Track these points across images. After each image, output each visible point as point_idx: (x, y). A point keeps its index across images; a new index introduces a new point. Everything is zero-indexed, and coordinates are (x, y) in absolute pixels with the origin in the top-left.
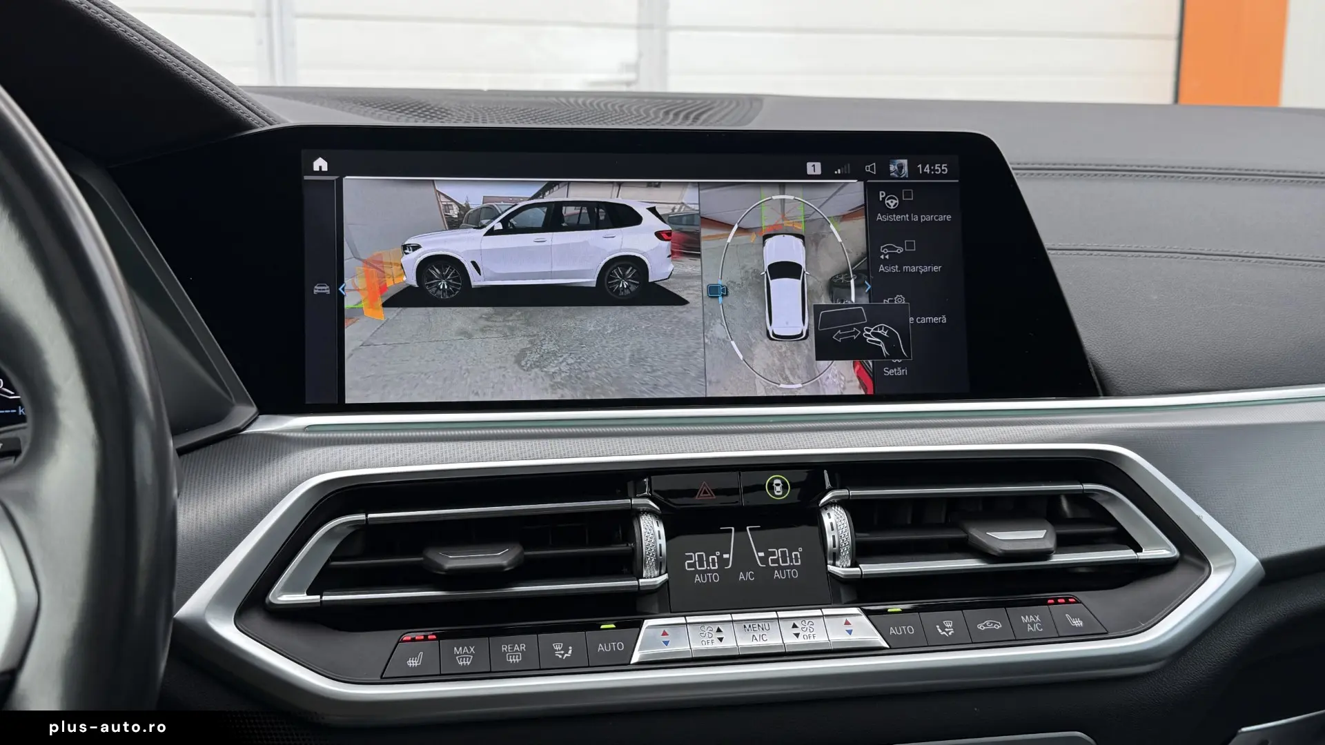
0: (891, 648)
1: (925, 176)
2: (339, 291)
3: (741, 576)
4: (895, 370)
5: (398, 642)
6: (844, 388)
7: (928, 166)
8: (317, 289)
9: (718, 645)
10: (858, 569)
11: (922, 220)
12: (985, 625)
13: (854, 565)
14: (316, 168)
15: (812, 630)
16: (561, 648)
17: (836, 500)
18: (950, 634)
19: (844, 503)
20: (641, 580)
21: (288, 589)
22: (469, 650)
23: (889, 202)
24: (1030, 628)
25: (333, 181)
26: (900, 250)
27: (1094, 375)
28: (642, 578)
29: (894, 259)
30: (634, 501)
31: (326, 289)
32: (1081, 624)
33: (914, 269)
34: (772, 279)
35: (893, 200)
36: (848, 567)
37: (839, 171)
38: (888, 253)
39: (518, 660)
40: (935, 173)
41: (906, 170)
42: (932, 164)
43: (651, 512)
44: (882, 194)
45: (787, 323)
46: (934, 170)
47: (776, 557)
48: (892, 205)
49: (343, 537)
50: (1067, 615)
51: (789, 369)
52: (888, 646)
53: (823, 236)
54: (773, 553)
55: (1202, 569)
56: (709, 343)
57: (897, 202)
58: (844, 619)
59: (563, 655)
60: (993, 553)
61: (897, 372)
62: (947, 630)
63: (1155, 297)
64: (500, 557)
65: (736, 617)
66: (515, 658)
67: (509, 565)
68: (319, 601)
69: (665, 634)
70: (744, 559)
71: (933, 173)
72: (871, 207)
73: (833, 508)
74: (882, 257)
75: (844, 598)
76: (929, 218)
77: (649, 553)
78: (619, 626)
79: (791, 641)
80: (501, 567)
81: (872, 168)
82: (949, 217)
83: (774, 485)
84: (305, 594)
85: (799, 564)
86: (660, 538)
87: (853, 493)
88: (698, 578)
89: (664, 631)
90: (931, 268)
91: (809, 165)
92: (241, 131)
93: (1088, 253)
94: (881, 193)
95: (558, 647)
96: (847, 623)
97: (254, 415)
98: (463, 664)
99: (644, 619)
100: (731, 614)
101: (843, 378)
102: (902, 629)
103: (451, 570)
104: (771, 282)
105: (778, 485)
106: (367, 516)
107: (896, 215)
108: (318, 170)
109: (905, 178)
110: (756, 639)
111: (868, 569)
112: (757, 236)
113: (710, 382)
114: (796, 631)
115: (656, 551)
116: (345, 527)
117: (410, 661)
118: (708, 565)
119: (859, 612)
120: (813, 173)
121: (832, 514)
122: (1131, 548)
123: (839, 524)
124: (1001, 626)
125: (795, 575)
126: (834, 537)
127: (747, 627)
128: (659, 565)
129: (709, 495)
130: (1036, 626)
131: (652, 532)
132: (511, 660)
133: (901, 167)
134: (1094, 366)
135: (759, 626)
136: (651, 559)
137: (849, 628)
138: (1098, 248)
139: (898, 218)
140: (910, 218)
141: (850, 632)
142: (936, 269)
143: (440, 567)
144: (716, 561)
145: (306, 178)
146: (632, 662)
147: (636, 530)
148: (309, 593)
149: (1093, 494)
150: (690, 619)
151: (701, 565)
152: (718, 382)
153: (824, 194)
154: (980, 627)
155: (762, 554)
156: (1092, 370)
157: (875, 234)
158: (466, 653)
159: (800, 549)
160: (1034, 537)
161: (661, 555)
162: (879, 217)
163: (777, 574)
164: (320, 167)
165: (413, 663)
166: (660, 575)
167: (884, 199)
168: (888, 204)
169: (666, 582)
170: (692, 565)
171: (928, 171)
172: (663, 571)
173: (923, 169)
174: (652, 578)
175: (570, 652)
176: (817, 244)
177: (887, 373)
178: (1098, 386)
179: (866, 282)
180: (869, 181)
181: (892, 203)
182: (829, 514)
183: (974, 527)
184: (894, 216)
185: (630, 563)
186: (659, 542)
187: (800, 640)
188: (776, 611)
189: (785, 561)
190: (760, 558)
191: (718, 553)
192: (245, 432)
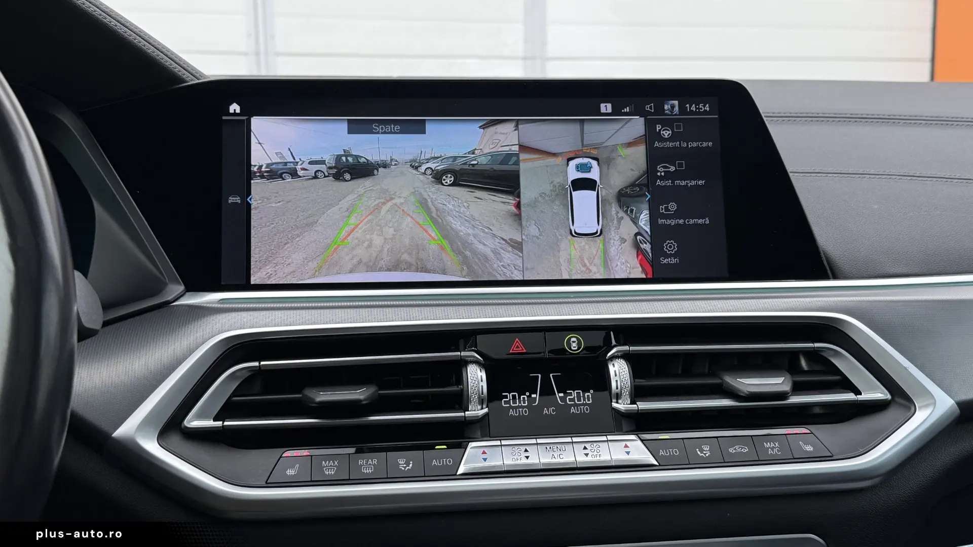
0: (660, 465)
1: (692, 112)
2: (247, 201)
3: (545, 411)
4: (669, 259)
5: (281, 457)
6: (630, 273)
7: (694, 105)
8: (231, 200)
9: (524, 461)
10: (635, 406)
11: (689, 146)
12: (735, 449)
13: (633, 402)
14: (231, 111)
15: (598, 451)
16: (403, 462)
17: (619, 354)
18: (707, 455)
19: (626, 356)
20: (467, 413)
21: (199, 416)
22: (334, 463)
23: (664, 132)
24: (770, 452)
25: (244, 120)
26: (672, 169)
27: (825, 263)
28: (468, 411)
29: (668, 176)
30: (463, 354)
31: (237, 200)
32: (812, 449)
33: (683, 183)
34: (573, 191)
35: (667, 131)
36: (627, 404)
37: (626, 109)
38: (664, 171)
39: (370, 471)
40: (699, 110)
41: (677, 109)
42: (697, 104)
43: (477, 362)
44: (659, 127)
45: (586, 224)
46: (699, 108)
47: (572, 397)
48: (666, 135)
49: (242, 380)
50: (800, 442)
51: (587, 259)
52: (658, 464)
53: (614, 159)
54: (570, 394)
55: (910, 409)
56: (526, 239)
57: (670, 132)
58: (624, 443)
59: (405, 467)
60: (742, 394)
61: (671, 261)
62: (704, 452)
63: (876, 207)
64: (359, 394)
65: (540, 441)
66: (369, 470)
67: (365, 400)
68: (221, 425)
69: (484, 453)
71: (697, 110)
72: (650, 137)
73: (617, 360)
74: (659, 174)
75: (625, 428)
76: (695, 145)
77: (474, 392)
78: (450, 447)
79: (581, 459)
80: (359, 401)
81: (651, 108)
82: (710, 144)
83: (571, 342)
84: (212, 421)
85: (591, 402)
86: (482, 381)
87: (632, 348)
88: (511, 412)
89: (484, 451)
90: (697, 182)
91: (602, 106)
92: (178, 84)
93: (825, 175)
94: (657, 126)
95: (401, 462)
96: (626, 446)
97: (181, 292)
98: (329, 474)
99: (469, 442)
100: (536, 438)
101: (629, 265)
102: (669, 451)
103: (321, 403)
104: (574, 193)
105: (574, 342)
106: (260, 363)
107: (669, 142)
108: (233, 112)
109: (675, 115)
110: (555, 458)
111: (643, 405)
112: (562, 159)
113: (527, 269)
114: (586, 451)
115: (479, 390)
116: (244, 371)
117: (288, 471)
118: (520, 402)
119: (636, 439)
120: (606, 112)
121: (616, 365)
122: (853, 392)
123: (621, 371)
124: (748, 450)
125: (587, 410)
126: (617, 381)
127: (548, 448)
128: (481, 402)
129: (521, 349)
130: (776, 450)
131: (476, 376)
132: (365, 471)
133: (673, 107)
134: (825, 256)
135: (557, 447)
136: (475, 397)
137: (627, 450)
138: (832, 172)
139: (671, 145)
140: (680, 144)
141: (628, 453)
142: (700, 182)
143: (312, 401)
144: (526, 399)
145: (224, 118)
146: (458, 474)
147: (464, 374)
148: (215, 420)
149: (822, 351)
150: (504, 442)
151: (515, 402)
152: (533, 269)
153: (615, 127)
154: (731, 450)
156: (824, 259)
157: (653, 157)
158: (331, 466)
159: (592, 391)
160: (776, 383)
161: (482, 394)
162: (657, 144)
163: (573, 410)
164: (235, 110)
165: (290, 472)
166: (482, 409)
167: (660, 130)
168: (663, 134)
169: (487, 415)
170: (508, 402)
171: (694, 109)
172: (484, 406)
173: (690, 107)
174: (476, 411)
175: (411, 465)
176: (609, 165)
177: (663, 262)
178: (829, 272)
179: (646, 193)
180: (648, 117)
181: (666, 134)
182: (613, 365)
183: (727, 375)
184: (668, 143)
185: (460, 401)
186: (481, 384)
187: (589, 459)
188: (571, 437)
189: (579, 400)
190: (560, 397)
191: (528, 394)
192: (174, 304)
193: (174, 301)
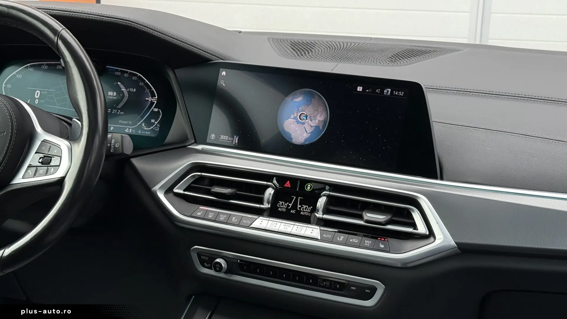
0: (321, 240)
1: (395, 95)
3: (292, 211)
5: (198, 208)
7: (397, 92)
9: (273, 227)
10: (323, 216)
12: (353, 240)
15: (301, 230)
17: (327, 195)
20: (262, 206)
21: (178, 188)
22: (213, 214)
24: (365, 244)
30: (269, 183)
32: (383, 247)
36: (320, 215)
37: (368, 90)
39: (223, 219)
41: (389, 93)
42: (399, 92)
43: (272, 187)
46: (399, 94)
49: (194, 179)
50: (381, 244)
54: (303, 207)
58: (312, 229)
59: (234, 220)
60: (364, 220)
62: (340, 239)
64: (227, 191)
69: (262, 221)
70: (294, 207)
73: (325, 197)
77: (266, 198)
79: (294, 232)
80: (228, 194)
81: (378, 91)
84: (182, 191)
85: (309, 211)
86: (271, 194)
87: (332, 193)
88: (279, 209)
91: (359, 87)
92: (209, 62)
95: (234, 218)
97: (192, 143)
98: (210, 217)
99: (260, 217)
100: (283, 220)
102: (327, 236)
105: (309, 186)
106: (201, 174)
109: (388, 95)
110: (284, 228)
111: (326, 217)
114: (297, 229)
115: (268, 198)
116: (196, 176)
118: (284, 206)
119: (318, 228)
120: (360, 90)
121: (322, 198)
122: (415, 229)
123: (323, 201)
124: (358, 241)
125: (307, 214)
126: (319, 205)
127: (285, 224)
128: (269, 203)
129: (288, 185)
130: (368, 244)
131: (269, 193)
132: (221, 219)
133: (388, 91)
135: (288, 225)
136: (267, 200)
137: (311, 231)
141: (311, 233)
144: (287, 205)
145: (219, 77)
146: (252, 226)
147: (265, 191)
148: (184, 191)
149: (408, 209)
150: (271, 219)
151: (282, 206)
154: (351, 240)
155: (300, 206)
158: (211, 215)
159: (312, 207)
160: (380, 218)
161: (270, 200)
163: (302, 213)
164: (224, 74)
165: (199, 214)
169: (270, 208)
170: (279, 205)
171: (397, 94)
172: (269, 205)
173: (395, 93)
174: (266, 206)
175: (236, 220)
178: (439, 176)
185: (261, 201)
186: (269, 196)
187: (297, 232)
188: (295, 223)
189: (306, 209)
190: (299, 207)
191: (288, 203)
192: (188, 147)
193: (188, 146)
